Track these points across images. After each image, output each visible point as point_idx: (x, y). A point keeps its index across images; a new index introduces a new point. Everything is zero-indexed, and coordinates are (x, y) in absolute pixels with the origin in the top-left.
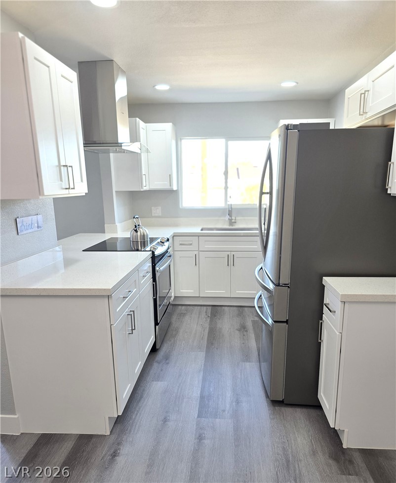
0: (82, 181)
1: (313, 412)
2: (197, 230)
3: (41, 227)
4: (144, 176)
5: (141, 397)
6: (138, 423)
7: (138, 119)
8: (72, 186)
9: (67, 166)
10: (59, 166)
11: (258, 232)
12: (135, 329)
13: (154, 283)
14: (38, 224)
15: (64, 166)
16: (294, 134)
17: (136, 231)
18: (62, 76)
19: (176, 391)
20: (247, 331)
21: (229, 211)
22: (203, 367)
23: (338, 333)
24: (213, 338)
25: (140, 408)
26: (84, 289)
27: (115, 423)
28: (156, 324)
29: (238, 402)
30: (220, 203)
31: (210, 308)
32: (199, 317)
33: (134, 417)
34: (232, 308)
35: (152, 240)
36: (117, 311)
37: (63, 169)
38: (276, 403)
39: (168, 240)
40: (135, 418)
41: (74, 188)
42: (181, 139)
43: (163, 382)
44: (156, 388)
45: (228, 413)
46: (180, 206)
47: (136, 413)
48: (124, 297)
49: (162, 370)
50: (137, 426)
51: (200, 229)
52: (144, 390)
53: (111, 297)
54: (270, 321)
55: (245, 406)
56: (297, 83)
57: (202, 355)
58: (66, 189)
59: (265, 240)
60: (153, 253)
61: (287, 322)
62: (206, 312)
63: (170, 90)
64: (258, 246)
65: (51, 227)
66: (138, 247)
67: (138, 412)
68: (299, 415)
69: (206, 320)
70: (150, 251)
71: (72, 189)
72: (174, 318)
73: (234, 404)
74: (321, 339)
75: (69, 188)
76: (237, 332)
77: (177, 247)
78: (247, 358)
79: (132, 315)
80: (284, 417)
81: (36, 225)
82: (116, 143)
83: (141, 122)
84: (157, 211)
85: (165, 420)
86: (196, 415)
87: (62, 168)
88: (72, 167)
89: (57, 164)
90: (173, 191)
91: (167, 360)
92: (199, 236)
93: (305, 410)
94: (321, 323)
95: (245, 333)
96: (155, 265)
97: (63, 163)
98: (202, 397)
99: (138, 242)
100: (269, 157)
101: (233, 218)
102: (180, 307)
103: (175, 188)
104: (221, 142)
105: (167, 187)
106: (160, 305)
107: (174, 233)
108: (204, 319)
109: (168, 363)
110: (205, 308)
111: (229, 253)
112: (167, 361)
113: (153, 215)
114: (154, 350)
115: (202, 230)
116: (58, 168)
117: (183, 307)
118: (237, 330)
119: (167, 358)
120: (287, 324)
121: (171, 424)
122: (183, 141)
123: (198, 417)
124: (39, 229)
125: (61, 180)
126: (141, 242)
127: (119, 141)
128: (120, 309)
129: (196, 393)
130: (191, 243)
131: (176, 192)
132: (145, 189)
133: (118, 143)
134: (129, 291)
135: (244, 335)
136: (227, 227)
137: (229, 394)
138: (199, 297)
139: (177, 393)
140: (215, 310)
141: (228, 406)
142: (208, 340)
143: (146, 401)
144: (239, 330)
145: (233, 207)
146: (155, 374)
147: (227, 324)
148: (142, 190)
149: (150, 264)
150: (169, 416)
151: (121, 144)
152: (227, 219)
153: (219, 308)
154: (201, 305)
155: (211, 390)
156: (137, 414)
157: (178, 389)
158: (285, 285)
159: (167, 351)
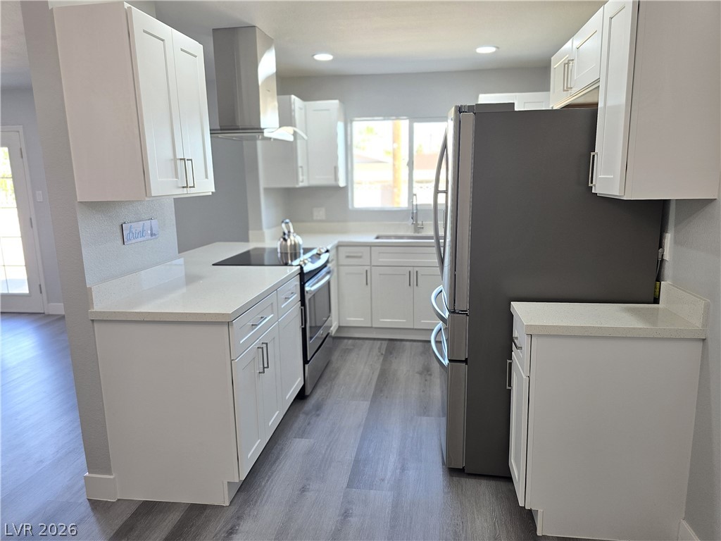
0: (207, 177)
1: (502, 485)
2: (370, 239)
3: (155, 235)
4: (300, 170)
5: (277, 458)
6: (267, 493)
7: (293, 97)
8: (191, 184)
9: (184, 159)
10: (175, 159)
11: (433, 241)
12: (268, 367)
13: (303, 308)
14: (151, 230)
15: (181, 159)
16: (469, 118)
17: (285, 240)
18: (182, 50)
19: (324, 452)
20: (431, 375)
21: (413, 213)
22: (364, 422)
23: (524, 377)
24: (384, 382)
25: (272, 473)
26: (198, 314)
27: (238, 492)
28: (306, 361)
29: (403, 469)
30: (403, 203)
31: (386, 342)
32: (369, 354)
33: (263, 484)
34: (415, 343)
35: (306, 251)
36: (241, 342)
37: (180, 164)
38: (454, 471)
39: (327, 251)
40: (265, 486)
41: (194, 187)
42: (352, 121)
43: (307, 440)
44: (297, 447)
45: (388, 483)
46: (350, 207)
47: (267, 478)
48: (253, 325)
49: (309, 424)
50: (266, 495)
51: (375, 236)
52: (282, 449)
53: (232, 325)
54: (446, 362)
55: (411, 474)
56: (498, 48)
57: (365, 405)
58: (183, 187)
59: (442, 252)
60: (302, 268)
61: (466, 361)
62: (380, 348)
63: (333, 60)
64: (436, 261)
65: (170, 235)
66: (288, 260)
67: (270, 477)
68: (483, 490)
69: (378, 359)
70: (299, 265)
71: (190, 187)
72: (335, 356)
73: (398, 471)
74: (510, 385)
75: (187, 187)
76: (417, 376)
77: (343, 261)
78: (425, 410)
79: (264, 348)
80: (462, 490)
81: (149, 232)
82: (257, 129)
83: (297, 99)
84: (320, 213)
85: (303, 490)
86: (346, 485)
87: (178, 162)
88: (191, 160)
89: (172, 157)
90: (340, 187)
91: (318, 410)
92: (371, 246)
93: (492, 483)
94: (510, 364)
95: (428, 377)
96: (305, 283)
97: (179, 156)
98: (357, 461)
99: (287, 253)
100: (445, 147)
101: (420, 222)
102: (346, 341)
103: (342, 183)
104: (404, 124)
105: (331, 182)
106: (311, 338)
107: (339, 242)
108: (376, 358)
109: (318, 415)
110: (379, 342)
111: (410, 269)
112: (318, 412)
113: (315, 218)
114: (302, 396)
115: (377, 238)
116: (173, 162)
117: (350, 341)
118: (418, 373)
119: (318, 407)
120: (467, 364)
121: (310, 495)
122: (355, 124)
123: (348, 486)
124: (154, 237)
125: (177, 177)
126: (291, 254)
127: (262, 126)
128: (246, 339)
129: (349, 456)
130: (360, 254)
131: (345, 188)
132: (301, 185)
133: (261, 129)
134: (262, 318)
135: (426, 380)
136: (411, 233)
137: (393, 459)
138: (371, 327)
139: (325, 454)
140: (392, 345)
141: (389, 474)
142: (377, 385)
143: (282, 464)
144: (421, 373)
145: (419, 208)
146: (299, 429)
147: (405, 366)
148: (297, 186)
149: (298, 283)
150: (309, 485)
151: (264, 129)
152: (410, 224)
153: (398, 343)
154: (374, 339)
155: (370, 452)
156: (268, 480)
157: (327, 449)
158: (463, 312)
159: (320, 400)
